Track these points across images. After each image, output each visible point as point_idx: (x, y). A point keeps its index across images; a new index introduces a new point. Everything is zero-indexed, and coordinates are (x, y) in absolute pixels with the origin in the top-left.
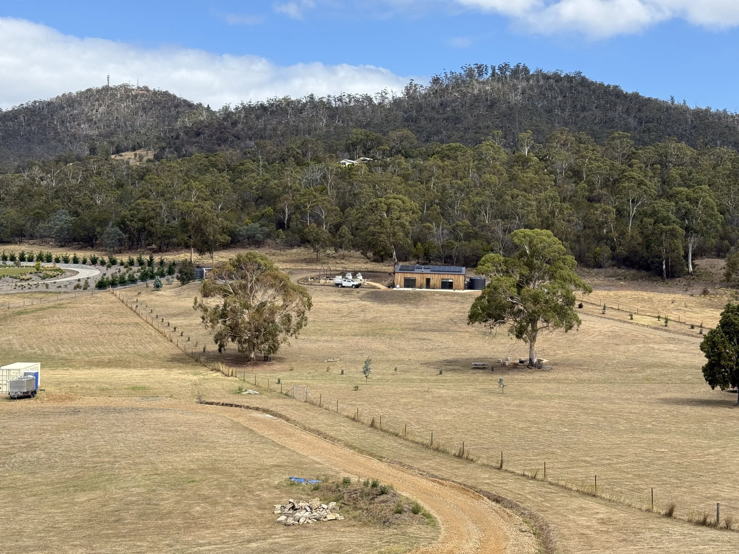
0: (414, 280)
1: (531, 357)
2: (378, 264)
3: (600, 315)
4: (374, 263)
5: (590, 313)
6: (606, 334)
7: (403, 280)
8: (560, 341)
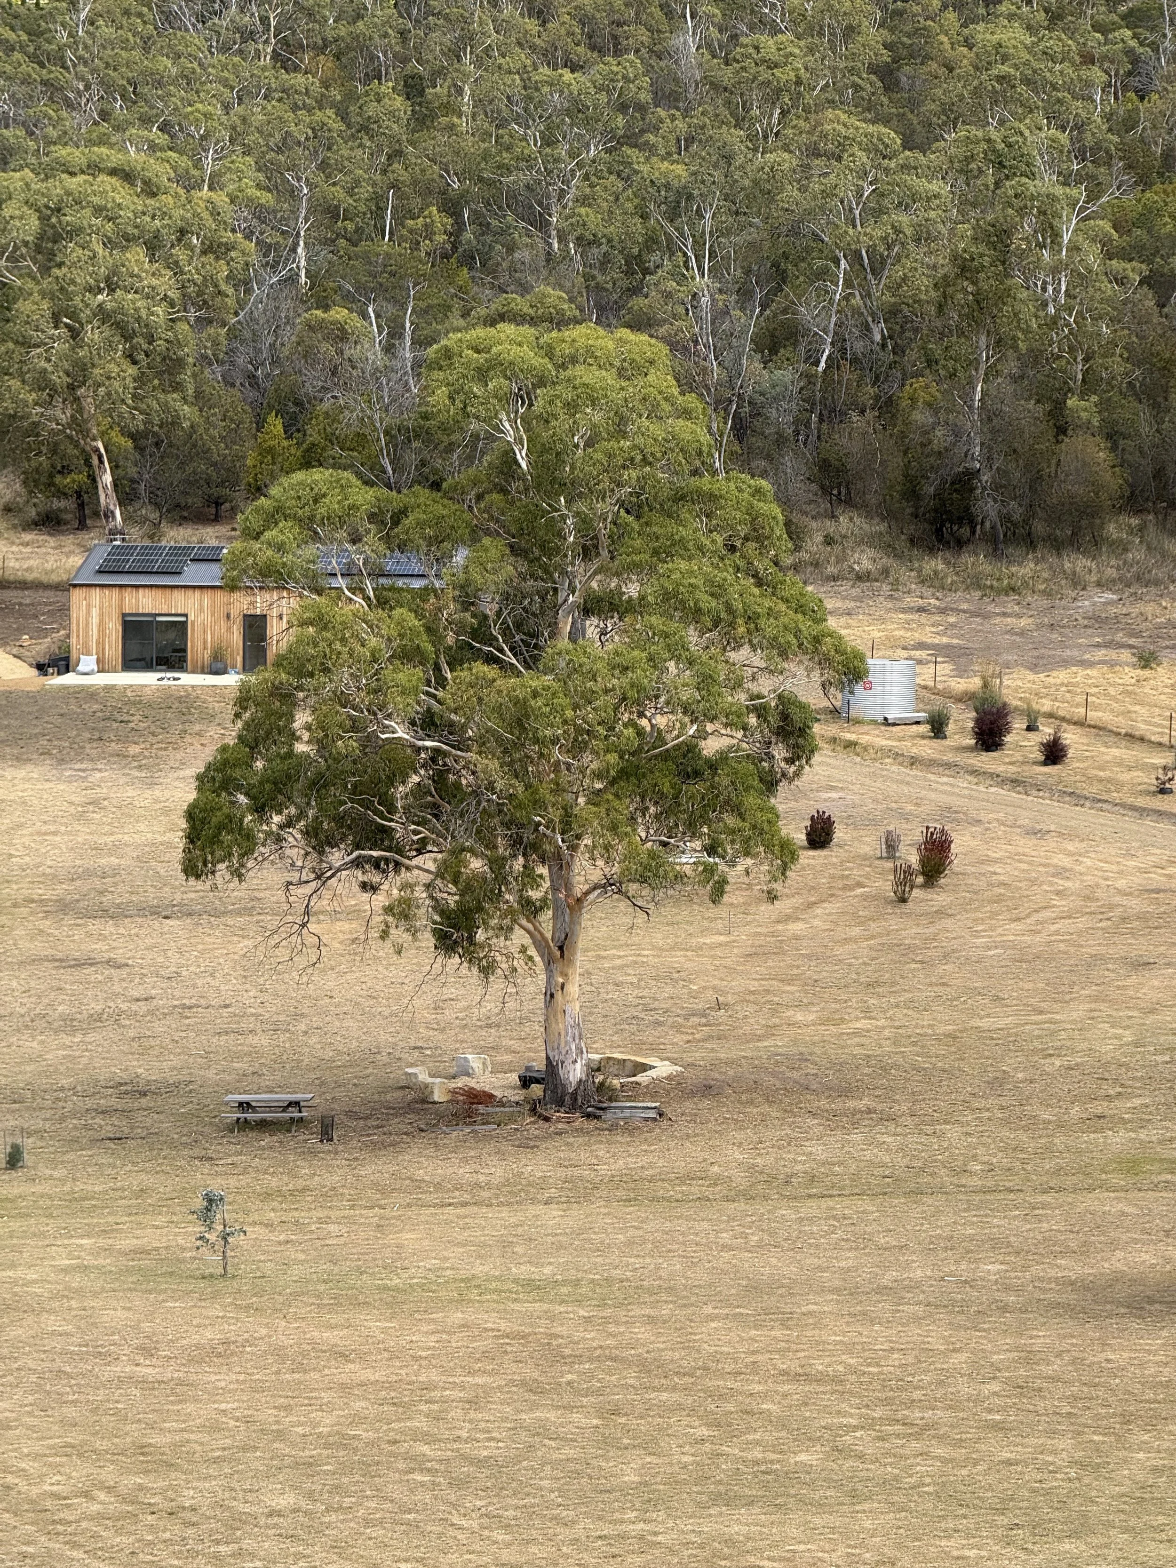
0: (180, 627)
1: (555, 1056)
2: (52, 541)
3: (1141, 802)
4: (27, 537)
5: (1093, 790)
6: (1112, 907)
7: (115, 629)
8: (839, 951)
